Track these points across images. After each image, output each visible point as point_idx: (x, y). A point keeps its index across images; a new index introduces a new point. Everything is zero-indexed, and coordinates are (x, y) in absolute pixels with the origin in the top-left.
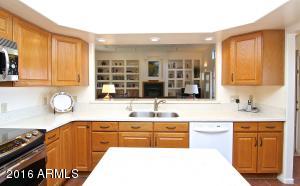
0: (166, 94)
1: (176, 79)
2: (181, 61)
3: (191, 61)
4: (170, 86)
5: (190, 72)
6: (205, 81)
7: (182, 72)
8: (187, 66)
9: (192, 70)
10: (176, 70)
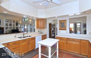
0: (5, 32)
1: (9, 26)
2: (11, 20)
3: (14, 20)
4: (6, 29)
5: (15, 24)
6: (20, 27)
7: (11, 24)
8: (14, 22)
9: (15, 23)
10: (9, 23)
